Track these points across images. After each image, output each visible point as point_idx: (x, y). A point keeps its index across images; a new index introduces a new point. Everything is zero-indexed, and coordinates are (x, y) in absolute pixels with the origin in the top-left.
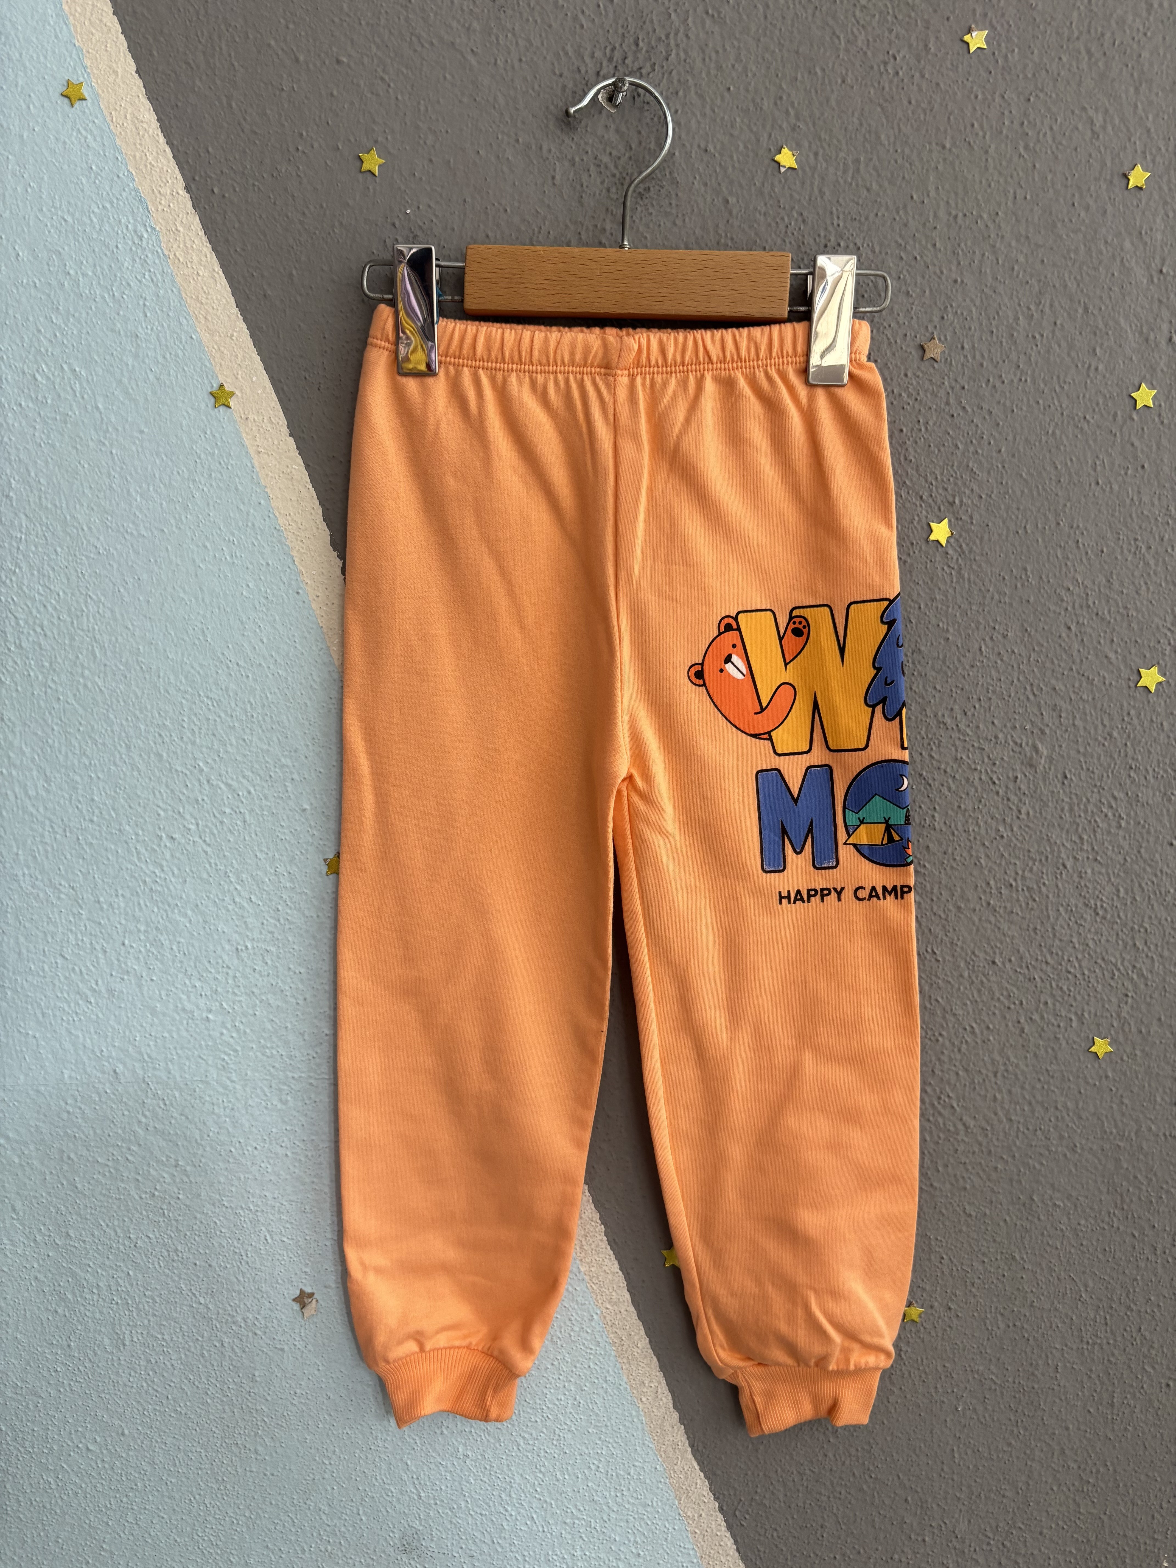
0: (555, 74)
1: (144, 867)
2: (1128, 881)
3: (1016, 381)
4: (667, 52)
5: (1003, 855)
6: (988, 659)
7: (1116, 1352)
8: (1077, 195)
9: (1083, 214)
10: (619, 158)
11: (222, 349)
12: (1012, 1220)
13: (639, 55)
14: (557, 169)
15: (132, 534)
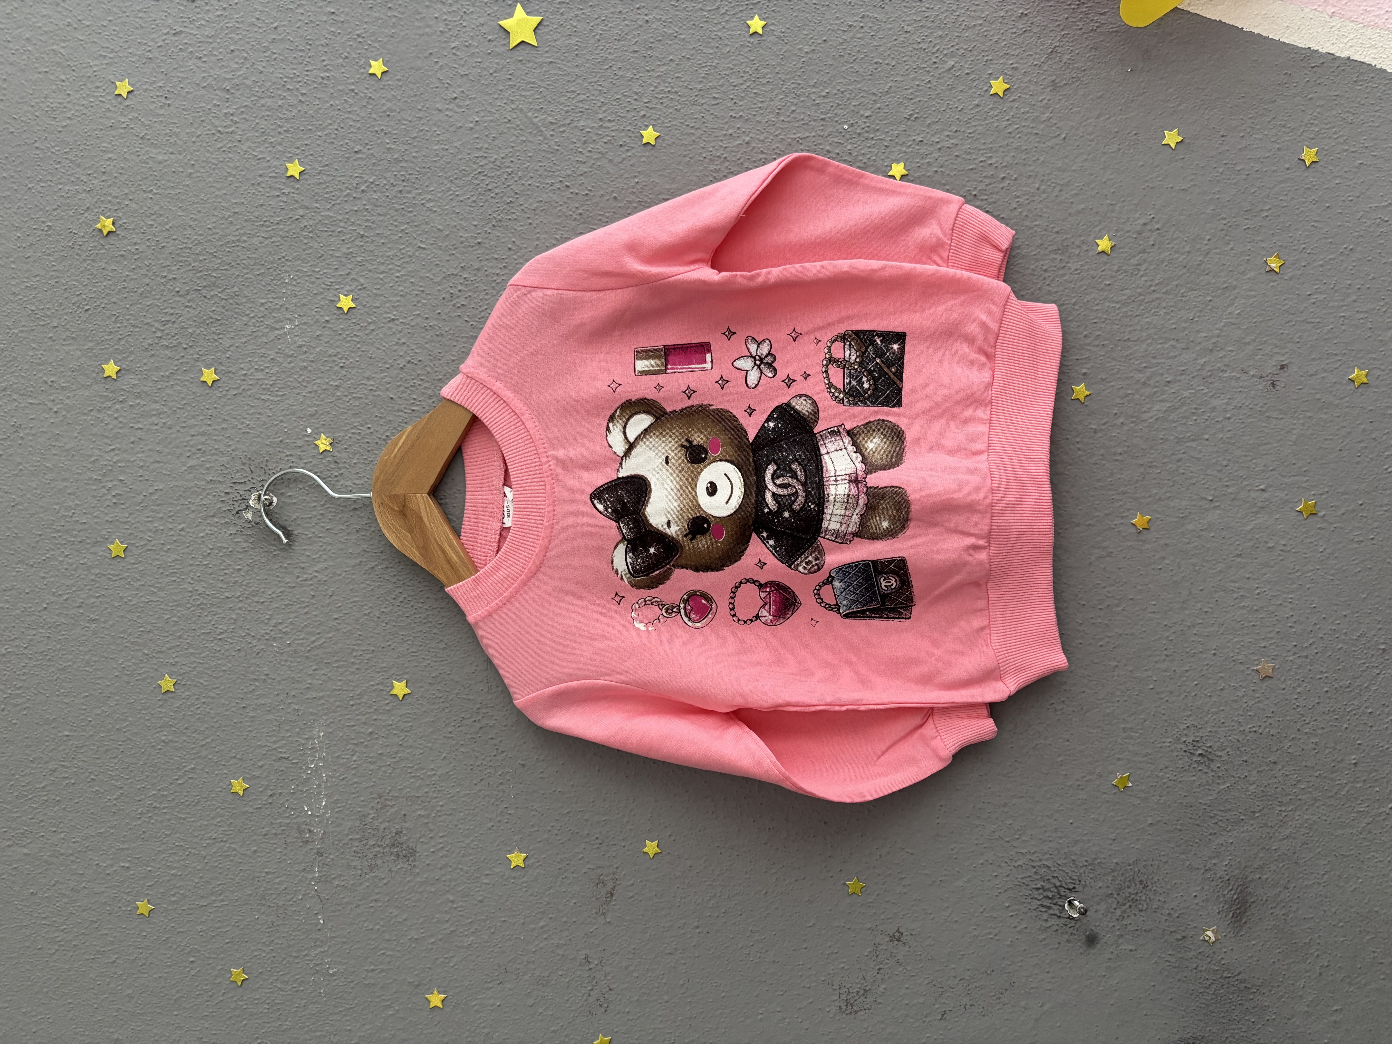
3: (1290, 606)
8: (1153, 567)
9: (1167, 562)
14: (1124, 947)
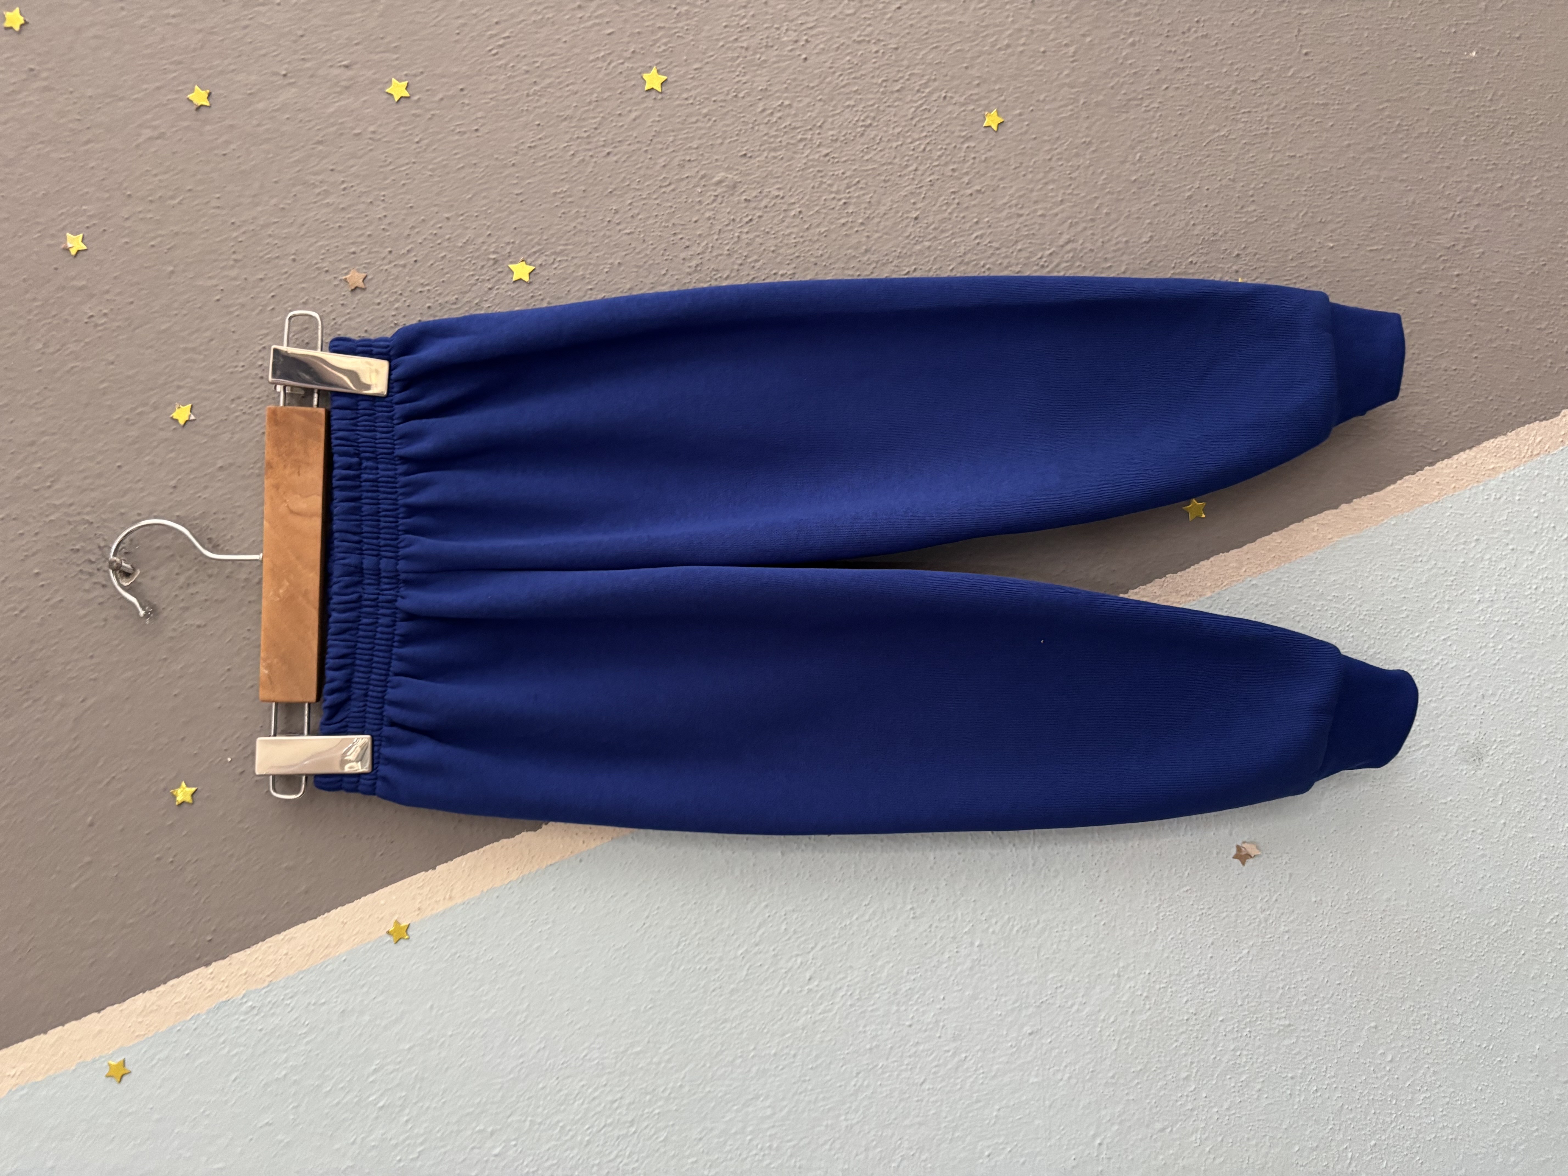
0: (104, 626)
1: (837, 1007)
2: (840, 97)
3: (384, 205)
4: (85, 524)
5: (817, 212)
6: (637, 227)
7: (1276, 103)
8: (215, 152)
9: (233, 147)
10: (181, 566)
11: (355, 932)
12: (1155, 199)
13: (89, 548)
15: (527, 1017)
